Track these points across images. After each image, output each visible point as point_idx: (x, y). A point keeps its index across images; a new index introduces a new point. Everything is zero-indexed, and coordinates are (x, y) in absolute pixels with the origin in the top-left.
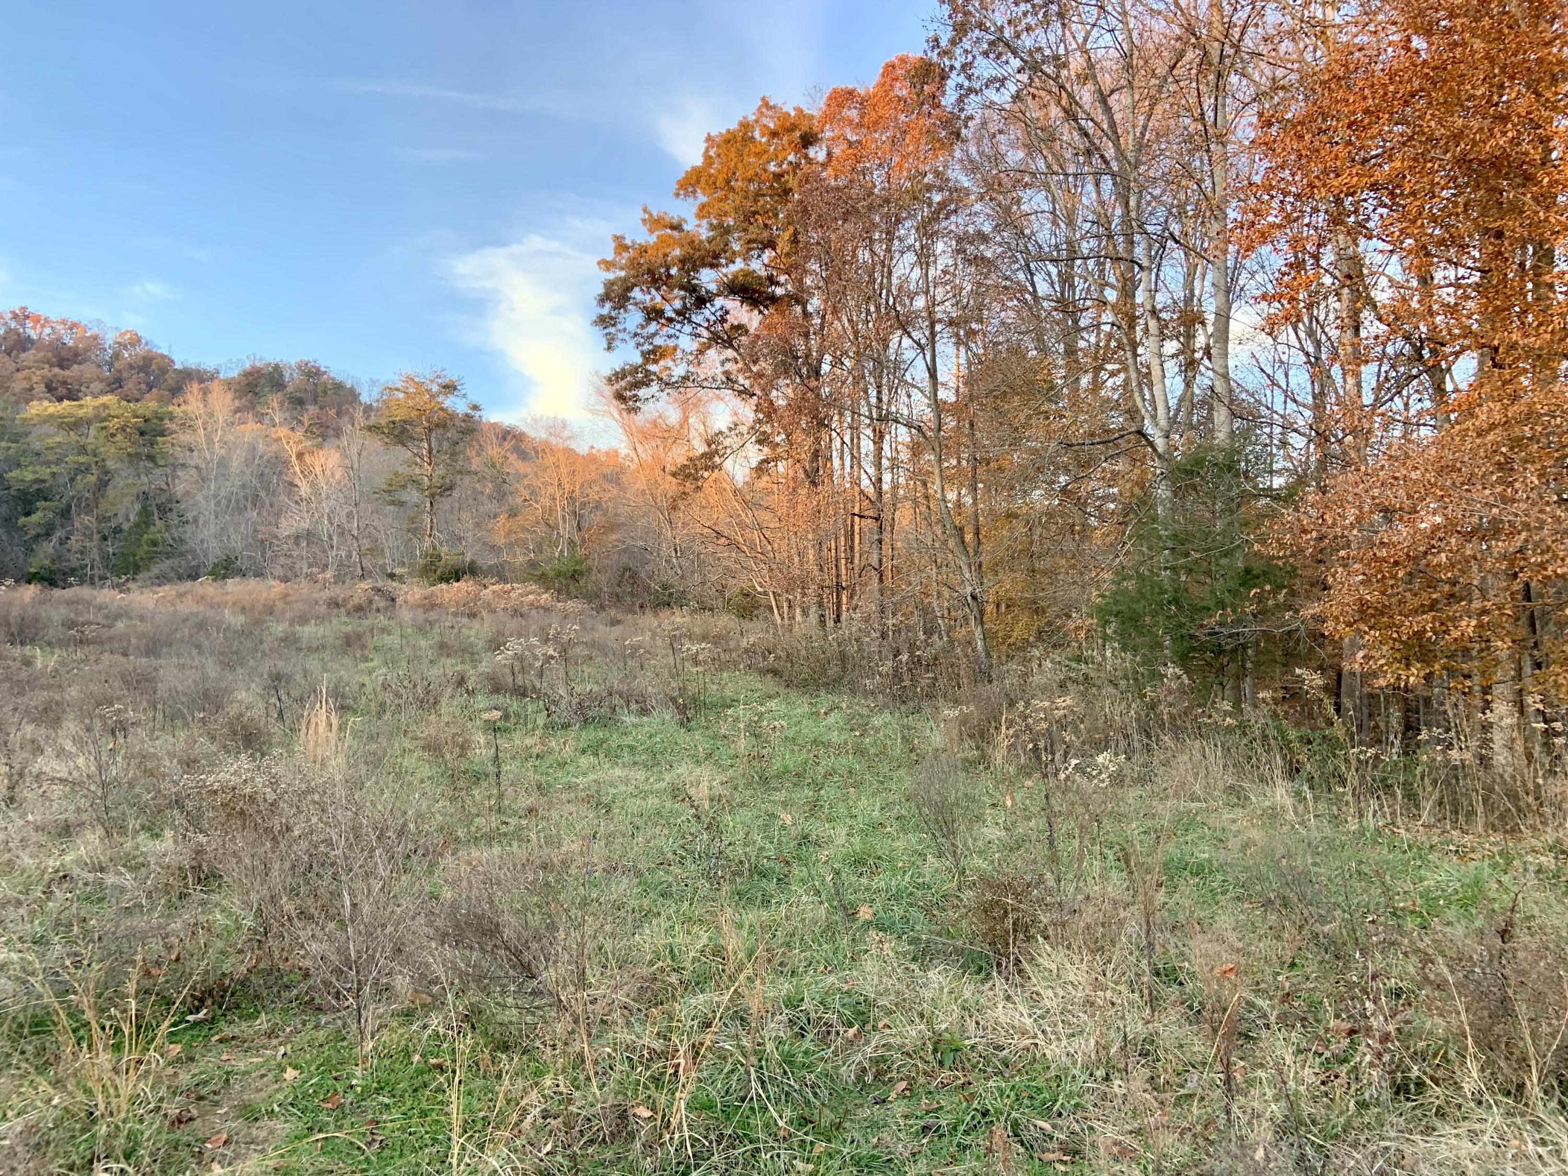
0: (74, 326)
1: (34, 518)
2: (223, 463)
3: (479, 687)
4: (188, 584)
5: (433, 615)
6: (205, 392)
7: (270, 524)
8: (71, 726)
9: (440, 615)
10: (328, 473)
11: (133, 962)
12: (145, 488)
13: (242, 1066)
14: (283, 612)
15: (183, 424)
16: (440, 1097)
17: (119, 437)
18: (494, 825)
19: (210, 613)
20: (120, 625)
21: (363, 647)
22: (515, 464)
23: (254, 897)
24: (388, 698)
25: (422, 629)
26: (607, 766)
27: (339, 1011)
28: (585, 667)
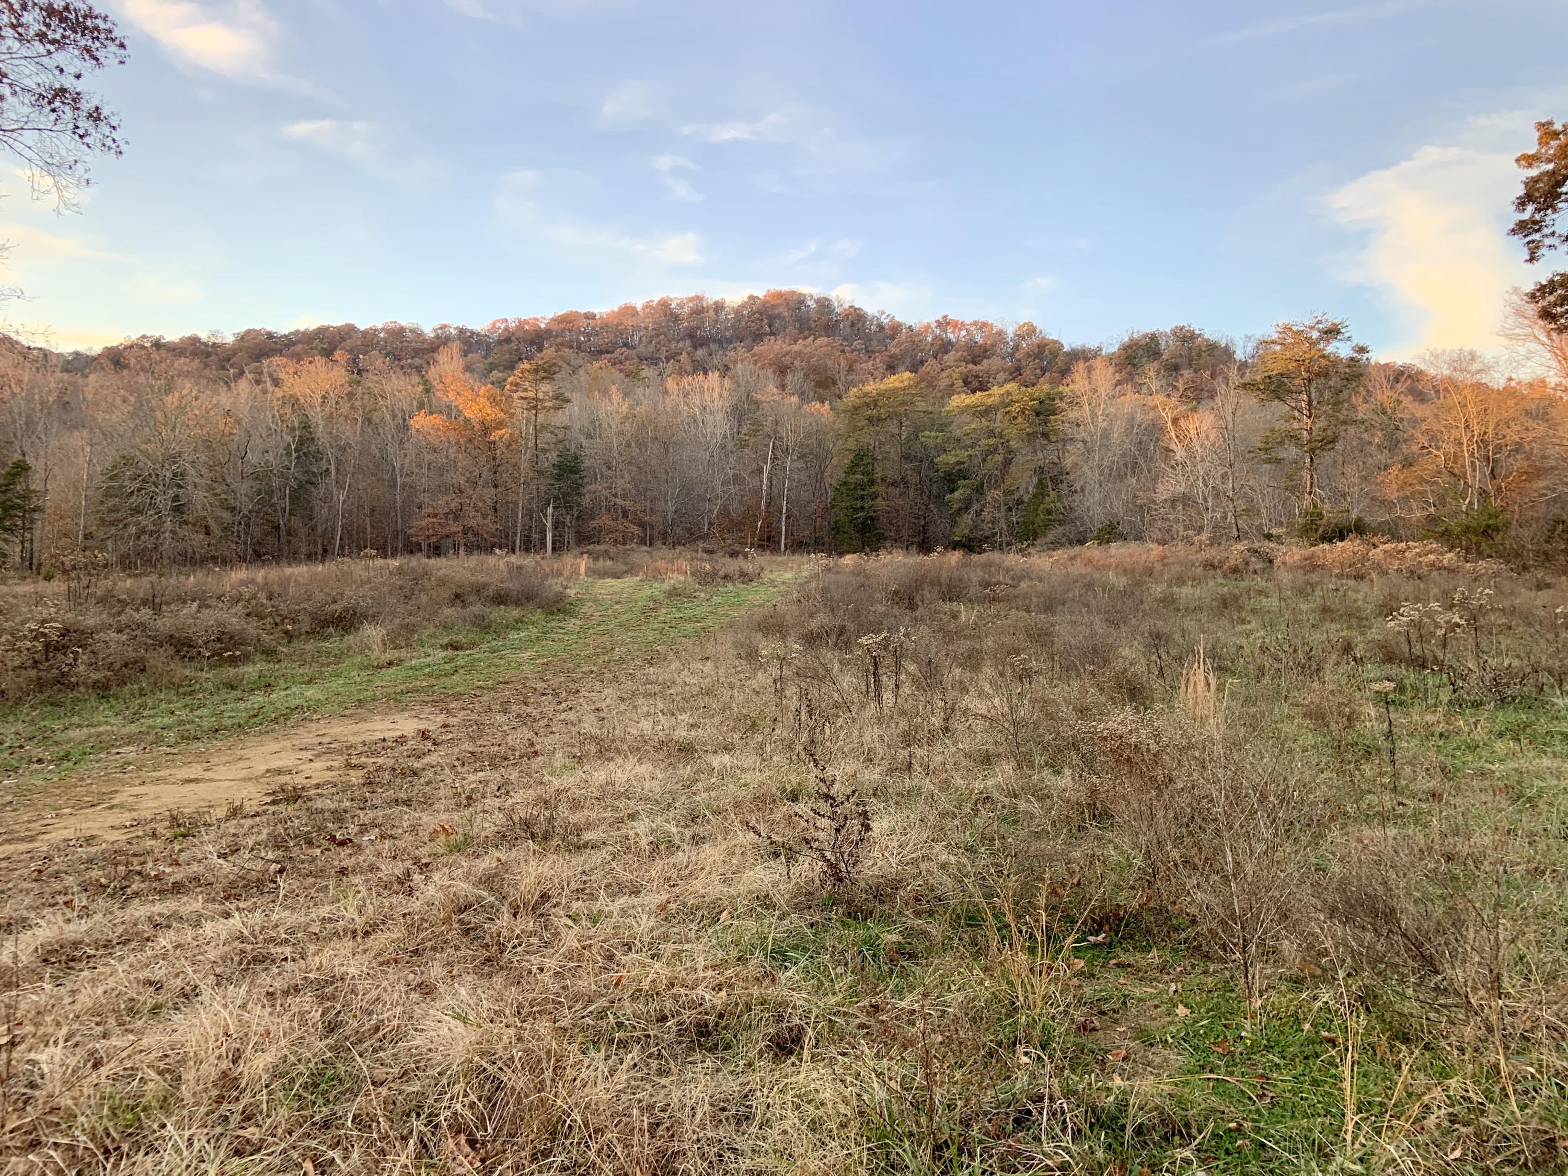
0: (984, 325)
1: (957, 494)
2: (1106, 435)
3: (1368, 655)
4: (1078, 548)
5: (1315, 577)
6: (1090, 370)
7: (1148, 489)
8: (988, 671)
9: (1322, 576)
10: (1203, 435)
11: (1043, 880)
12: (1041, 463)
13: (1137, 992)
14: (1162, 573)
15: (1071, 402)
16: (1333, 1071)
17: (1020, 419)
18: (1388, 805)
19: (1097, 575)
20: (1023, 585)
21: (1240, 609)
22: (1410, 407)
23: (1142, 839)
24: (1267, 662)
25: (1302, 592)
26: (1531, 754)
27: (1226, 963)
28: (1501, 638)
